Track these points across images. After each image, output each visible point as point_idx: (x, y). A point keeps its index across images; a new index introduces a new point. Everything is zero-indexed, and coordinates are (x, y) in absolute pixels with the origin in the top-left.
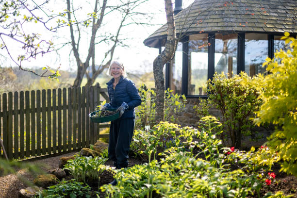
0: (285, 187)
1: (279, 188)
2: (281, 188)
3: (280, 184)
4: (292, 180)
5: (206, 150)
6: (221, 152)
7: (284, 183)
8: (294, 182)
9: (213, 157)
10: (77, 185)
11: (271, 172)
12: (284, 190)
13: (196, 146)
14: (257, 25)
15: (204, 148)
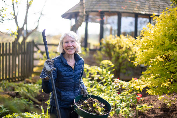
0: (146, 102)
1: (144, 103)
2: (145, 102)
3: (144, 101)
4: (150, 98)
5: (104, 80)
6: (113, 81)
7: (146, 100)
8: (152, 99)
9: (109, 84)
10: (25, 101)
11: (139, 94)
12: (147, 103)
13: (98, 78)
14: (129, 8)
15: (103, 79)
